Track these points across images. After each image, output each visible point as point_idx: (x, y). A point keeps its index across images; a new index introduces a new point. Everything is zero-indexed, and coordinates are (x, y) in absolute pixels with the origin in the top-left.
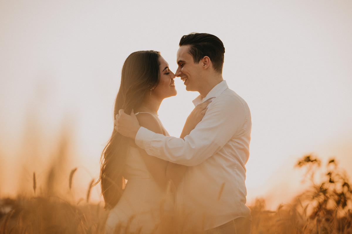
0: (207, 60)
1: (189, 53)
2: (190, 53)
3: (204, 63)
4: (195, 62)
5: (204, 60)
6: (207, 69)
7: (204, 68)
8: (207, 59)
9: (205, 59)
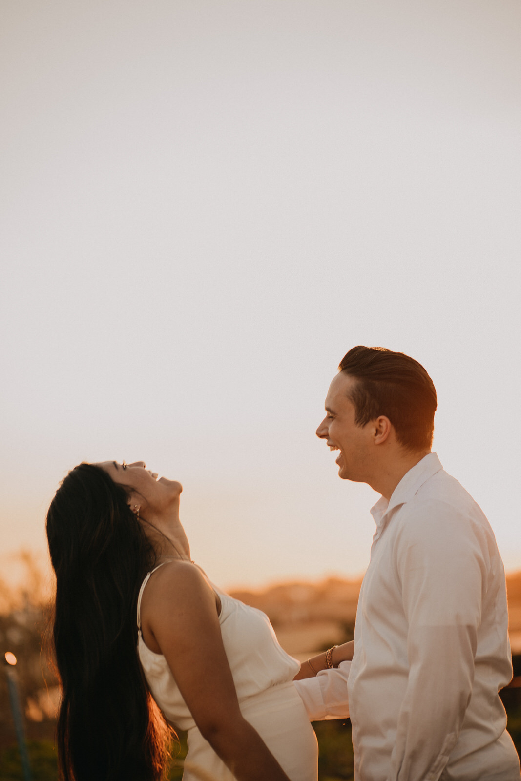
0: (383, 424)
1: (351, 399)
2: (351, 397)
3: (377, 430)
4: (357, 422)
5: (376, 423)
6: (382, 443)
7: (375, 440)
8: (385, 422)
9: (381, 421)
